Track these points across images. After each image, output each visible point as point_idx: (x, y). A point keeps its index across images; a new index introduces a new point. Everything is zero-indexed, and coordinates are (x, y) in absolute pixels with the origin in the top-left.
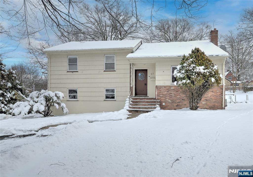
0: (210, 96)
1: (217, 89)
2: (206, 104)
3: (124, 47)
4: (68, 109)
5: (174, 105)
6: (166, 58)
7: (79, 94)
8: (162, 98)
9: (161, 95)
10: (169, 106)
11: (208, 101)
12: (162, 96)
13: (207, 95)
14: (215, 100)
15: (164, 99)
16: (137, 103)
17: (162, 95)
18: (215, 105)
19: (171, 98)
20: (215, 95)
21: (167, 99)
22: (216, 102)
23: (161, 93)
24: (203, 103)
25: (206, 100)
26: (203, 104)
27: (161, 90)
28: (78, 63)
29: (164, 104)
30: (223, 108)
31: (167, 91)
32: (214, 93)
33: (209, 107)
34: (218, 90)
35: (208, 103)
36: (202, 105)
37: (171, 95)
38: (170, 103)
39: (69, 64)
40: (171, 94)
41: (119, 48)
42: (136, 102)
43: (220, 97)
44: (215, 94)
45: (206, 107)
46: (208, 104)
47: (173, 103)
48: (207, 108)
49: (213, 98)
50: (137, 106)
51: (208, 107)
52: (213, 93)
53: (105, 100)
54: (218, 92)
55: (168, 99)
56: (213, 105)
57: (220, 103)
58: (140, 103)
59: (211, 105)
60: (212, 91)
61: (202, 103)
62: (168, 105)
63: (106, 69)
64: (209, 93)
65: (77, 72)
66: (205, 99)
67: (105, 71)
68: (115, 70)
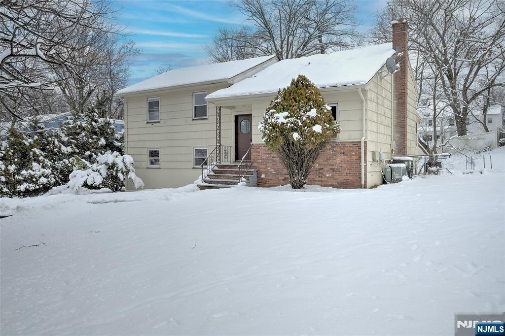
0: (340, 162)
1: (351, 149)
2: (332, 177)
3: (215, 79)
4: (143, 182)
5: (280, 178)
6: (261, 96)
7: (161, 158)
8: (261, 166)
9: (258, 161)
10: (271, 180)
11: (336, 171)
12: (261, 163)
13: (334, 161)
14: (348, 169)
15: (264, 166)
16: (223, 173)
17: (261, 159)
18: (348, 180)
19: (275, 165)
20: (348, 161)
21: (268, 167)
22: (350, 174)
23: (260, 157)
24: (328, 175)
25: (333, 170)
26: (328, 177)
27: (259, 152)
28: (161, 108)
29: (263, 176)
30: (363, 187)
31: (268, 154)
32: (346, 157)
33: (338, 183)
34: (353, 151)
35: (336, 175)
36: (326, 179)
37: (275, 161)
38: (274, 174)
39: (150, 111)
40: (275, 159)
41: (211, 81)
42: (220, 172)
43: (358, 163)
44: (348, 159)
45: (333, 184)
46: (335, 177)
47: (278, 174)
48: (333, 186)
49: (344, 166)
50: (218, 178)
51: (336, 183)
52: (344, 157)
53: (194, 168)
54: (353, 155)
55: (270, 167)
56: (344, 180)
57: (357, 176)
58: (225, 173)
59: (341, 179)
60: (343, 153)
61: (325, 175)
62: (270, 178)
63: (196, 116)
64: (337, 157)
65: (159, 122)
66: (331, 167)
67: (193, 119)
68: (207, 117)
